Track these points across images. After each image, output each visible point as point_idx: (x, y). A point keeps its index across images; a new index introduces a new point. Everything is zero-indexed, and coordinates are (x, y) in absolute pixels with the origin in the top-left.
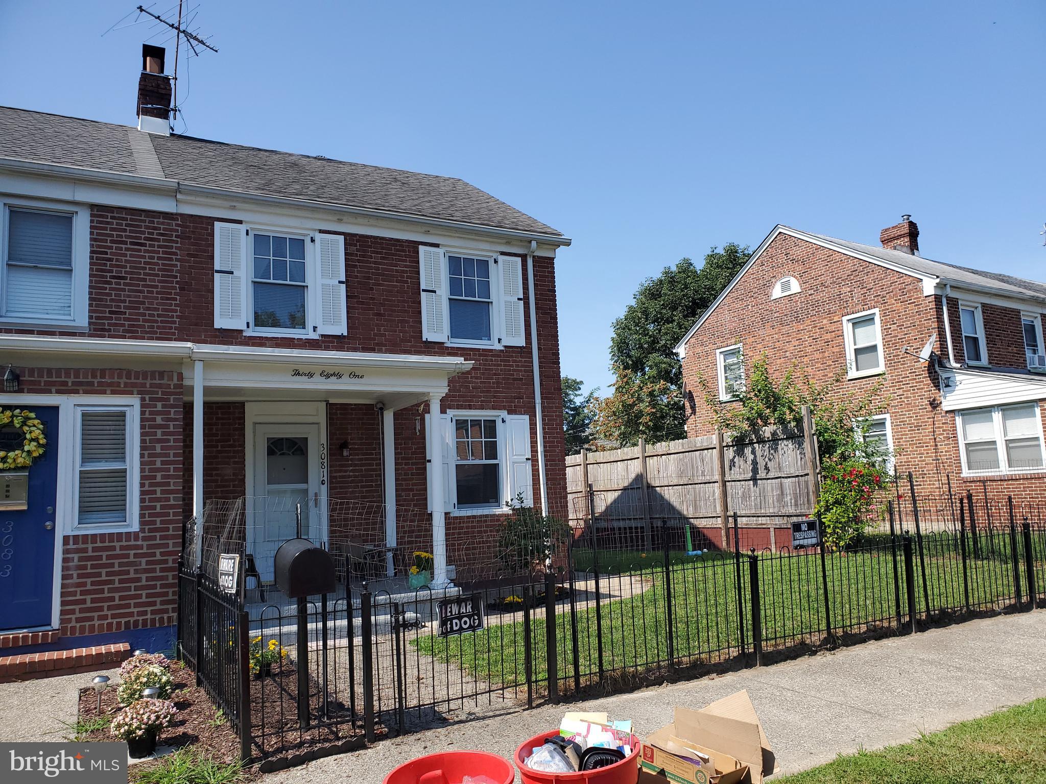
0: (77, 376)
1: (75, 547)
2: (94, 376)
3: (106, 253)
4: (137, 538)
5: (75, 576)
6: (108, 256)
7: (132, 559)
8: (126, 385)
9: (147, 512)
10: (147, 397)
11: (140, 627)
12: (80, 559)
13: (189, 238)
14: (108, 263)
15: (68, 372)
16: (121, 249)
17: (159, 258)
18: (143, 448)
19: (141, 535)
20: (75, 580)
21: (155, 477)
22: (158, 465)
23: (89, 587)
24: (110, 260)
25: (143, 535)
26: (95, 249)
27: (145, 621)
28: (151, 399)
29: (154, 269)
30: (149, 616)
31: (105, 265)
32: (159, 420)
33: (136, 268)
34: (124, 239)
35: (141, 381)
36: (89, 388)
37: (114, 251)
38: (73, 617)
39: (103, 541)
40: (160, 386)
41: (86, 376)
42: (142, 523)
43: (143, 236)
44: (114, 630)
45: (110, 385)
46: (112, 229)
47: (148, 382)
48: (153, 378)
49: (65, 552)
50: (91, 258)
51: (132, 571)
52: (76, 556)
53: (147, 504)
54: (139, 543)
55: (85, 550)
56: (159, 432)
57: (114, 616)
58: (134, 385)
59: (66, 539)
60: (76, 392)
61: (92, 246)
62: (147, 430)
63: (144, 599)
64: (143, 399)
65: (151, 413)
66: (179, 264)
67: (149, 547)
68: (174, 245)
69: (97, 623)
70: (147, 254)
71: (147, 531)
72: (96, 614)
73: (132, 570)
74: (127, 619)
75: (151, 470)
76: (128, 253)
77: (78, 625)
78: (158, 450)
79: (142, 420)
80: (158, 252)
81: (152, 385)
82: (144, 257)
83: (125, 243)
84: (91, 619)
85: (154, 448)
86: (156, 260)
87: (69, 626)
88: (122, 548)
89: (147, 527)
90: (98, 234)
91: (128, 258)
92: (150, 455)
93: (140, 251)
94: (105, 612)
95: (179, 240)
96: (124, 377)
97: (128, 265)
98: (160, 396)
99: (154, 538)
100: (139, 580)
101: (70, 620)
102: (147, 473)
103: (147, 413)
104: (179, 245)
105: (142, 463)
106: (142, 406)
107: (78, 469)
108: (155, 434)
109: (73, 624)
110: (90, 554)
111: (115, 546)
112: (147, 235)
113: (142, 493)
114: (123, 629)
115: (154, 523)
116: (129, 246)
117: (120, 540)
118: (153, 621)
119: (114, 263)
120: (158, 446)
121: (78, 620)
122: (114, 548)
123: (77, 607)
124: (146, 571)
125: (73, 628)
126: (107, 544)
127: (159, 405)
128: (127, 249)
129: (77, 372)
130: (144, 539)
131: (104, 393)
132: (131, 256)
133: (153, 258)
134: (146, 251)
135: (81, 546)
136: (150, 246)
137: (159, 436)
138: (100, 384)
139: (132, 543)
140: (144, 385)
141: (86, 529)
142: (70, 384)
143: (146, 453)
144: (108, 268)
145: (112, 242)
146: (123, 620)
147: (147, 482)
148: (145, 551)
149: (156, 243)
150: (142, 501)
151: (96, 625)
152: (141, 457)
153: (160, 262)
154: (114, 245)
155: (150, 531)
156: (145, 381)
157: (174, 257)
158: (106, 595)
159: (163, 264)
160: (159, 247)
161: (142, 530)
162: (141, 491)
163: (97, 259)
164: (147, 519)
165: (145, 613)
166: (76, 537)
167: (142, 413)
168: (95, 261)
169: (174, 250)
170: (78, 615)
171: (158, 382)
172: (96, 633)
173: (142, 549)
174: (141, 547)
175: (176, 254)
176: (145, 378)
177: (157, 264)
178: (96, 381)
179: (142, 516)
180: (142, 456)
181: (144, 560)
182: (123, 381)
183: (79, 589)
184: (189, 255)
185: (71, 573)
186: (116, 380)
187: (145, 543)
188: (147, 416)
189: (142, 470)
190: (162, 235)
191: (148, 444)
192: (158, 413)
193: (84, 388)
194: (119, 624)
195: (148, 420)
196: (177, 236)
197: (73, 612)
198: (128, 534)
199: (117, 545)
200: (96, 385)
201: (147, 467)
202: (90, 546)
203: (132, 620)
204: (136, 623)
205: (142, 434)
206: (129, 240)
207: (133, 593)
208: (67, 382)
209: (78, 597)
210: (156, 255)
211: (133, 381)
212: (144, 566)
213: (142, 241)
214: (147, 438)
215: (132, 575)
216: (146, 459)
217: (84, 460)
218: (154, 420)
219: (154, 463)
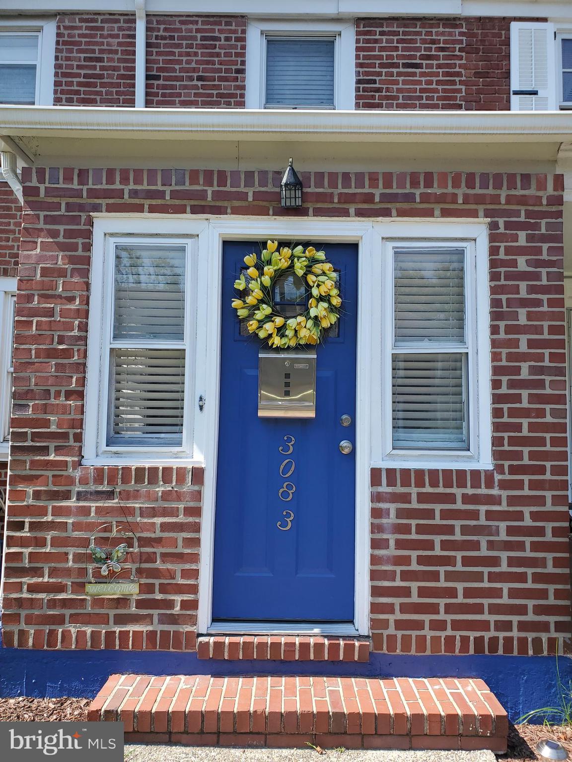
0: (388, 184)
1: (390, 490)
2: (415, 184)
3: (374, 82)
4: (490, 484)
5: (392, 543)
6: (377, 85)
7: (483, 521)
8: (467, 199)
9: (506, 435)
10: (501, 222)
11: (500, 652)
12: (400, 514)
13: (477, 51)
14: (377, 94)
15: (373, 179)
16: (392, 74)
17: (438, 83)
18: (496, 316)
19: (497, 477)
20: (392, 551)
21: (517, 371)
22: (523, 348)
23: (414, 566)
24: (379, 90)
25: (500, 477)
26: (361, 77)
27: (508, 641)
28: (508, 225)
29: (432, 98)
30: (515, 633)
31: (373, 97)
32: (522, 264)
33: (410, 98)
34: (395, 61)
35: (491, 191)
36: (405, 206)
37: (383, 78)
38: (391, 618)
39: (434, 484)
40: (523, 201)
41: (401, 185)
42: (498, 455)
43: (418, 54)
44: (457, 651)
45: (441, 199)
46: (382, 49)
47: (503, 193)
48: (512, 185)
49: (376, 498)
50: (357, 90)
51: (484, 545)
52: (392, 507)
53: (505, 419)
54: (495, 491)
55: (406, 498)
56: (523, 285)
57: (456, 625)
58: (480, 200)
59: (375, 474)
60: (386, 213)
61: (358, 73)
62: (503, 282)
63: (505, 600)
64: (493, 226)
65: (508, 251)
66: (463, 88)
67: (512, 500)
68: (458, 62)
69: (428, 633)
70: (423, 79)
71: (506, 470)
72: (426, 618)
73: (483, 540)
74: (478, 634)
75: (511, 357)
76: (401, 79)
77: (399, 634)
78: (523, 320)
79: (493, 264)
80: (437, 74)
81: (509, 200)
82: (420, 82)
83: (396, 65)
84: (419, 625)
85: (515, 316)
86: (434, 86)
87: (386, 633)
88: (466, 499)
89: (507, 464)
90: (365, 57)
91: (400, 86)
92: (509, 330)
93: (414, 74)
94: (442, 616)
95: (463, 54)
96: (463, 184)
97: (401, 95)
98: (522, 218)
99: (519, 485)
100: (494, 561)
101: (385, 624)
102: (504, 363)
103: (502, 250)
104: (464, 62)
105: (494, 344)
106: (493, 238)
107: (389, 351)
108: (517, 290)
109: (391, 630)
110: (415, 505)
111: (454, 495)
112: (423, 53)
113: (497, 399)
114: (472, 651)
115: (518, 456)
116: (401, 70)
117: (462, 484)
118: (523, 642)
119: (384, 94)
120: (522, 312)
121: (400, 625)
122: (451, 498)
123: (397, 601)
124: (508, 546)
125: (392, 639)
126: (441, 490)
127: (522, 235)
128: (399, 74)
129: (388, 179)
130: (504, 485)
131: (429, 213)
132: (404, 82)
133: (431, 83)
134: (423, 74)
135: (399, 489)
136: (428, 66)
137: (523, 294)
138: (425, 198)
139: (483, 491)
140: (496, 199)
141: (405, 458)
142: (377, 199)
143: (502, 324)
144: (377, 101)
145: (382, 66)
146: (472, 635)
147: (505, 379)
148: (504, 507)
149: (435, 62)
150: (497, 413)
151: (428, 638)
152: (492, 333)
153: (440, 87)
154: (384, 70)
155: (513, 470)
156: (498, 192)
157: (457, 79)
158: (443, 583)
159: (444, 91)
160: (439, 66)
161: (499, 469)
162: (494, 395)
163: (364, 90)
164: (506, 448)
165: (507, 626)
166: (391, 472)
167: (493, 251)
168: (361, 93)
169: (457, 69)
170: (399, 616)
171: (520, 192)
172: (428, 652)
173: (500, 504)
174: (496, 500)
175: (458, 74)
176: (498, 186)
177: (437, 91)
178: (418, 192)
179: (497, 442)
180: (494, 330)
181: (503, 525)
182: (461, 192)
183: (398, 569)
184: (478, 75)
185: (385, 536)
186: (450, 190)
187: (504, 494)
188: (502, 256)
189: (495, 357)
190: (442, 49)
191: (505, 309)
192: (521, 251)
193: (398, 205)
194: (465, 640)
195: (504, 263)
196: (460, 50)
197: (390, 609)
198: (476, 474)
199: (458, 492)
200: (418, 200)
201: (504, 351)
202: (414, 491)
203: (487, 635)
204: (494, 641)
205: (494, 290)
206: (401, 62)
207: (486, 584)
208: (373, 195)
209: (398, 583)
210: (435, 79)
211: (478, 191)
212: (503, 536)
213: (418, 61)
214: (504, 297)
215: (484, 552)
216: (502, 335)
217: (400, 336)
218: (514, 263)
219: (516, 343)
